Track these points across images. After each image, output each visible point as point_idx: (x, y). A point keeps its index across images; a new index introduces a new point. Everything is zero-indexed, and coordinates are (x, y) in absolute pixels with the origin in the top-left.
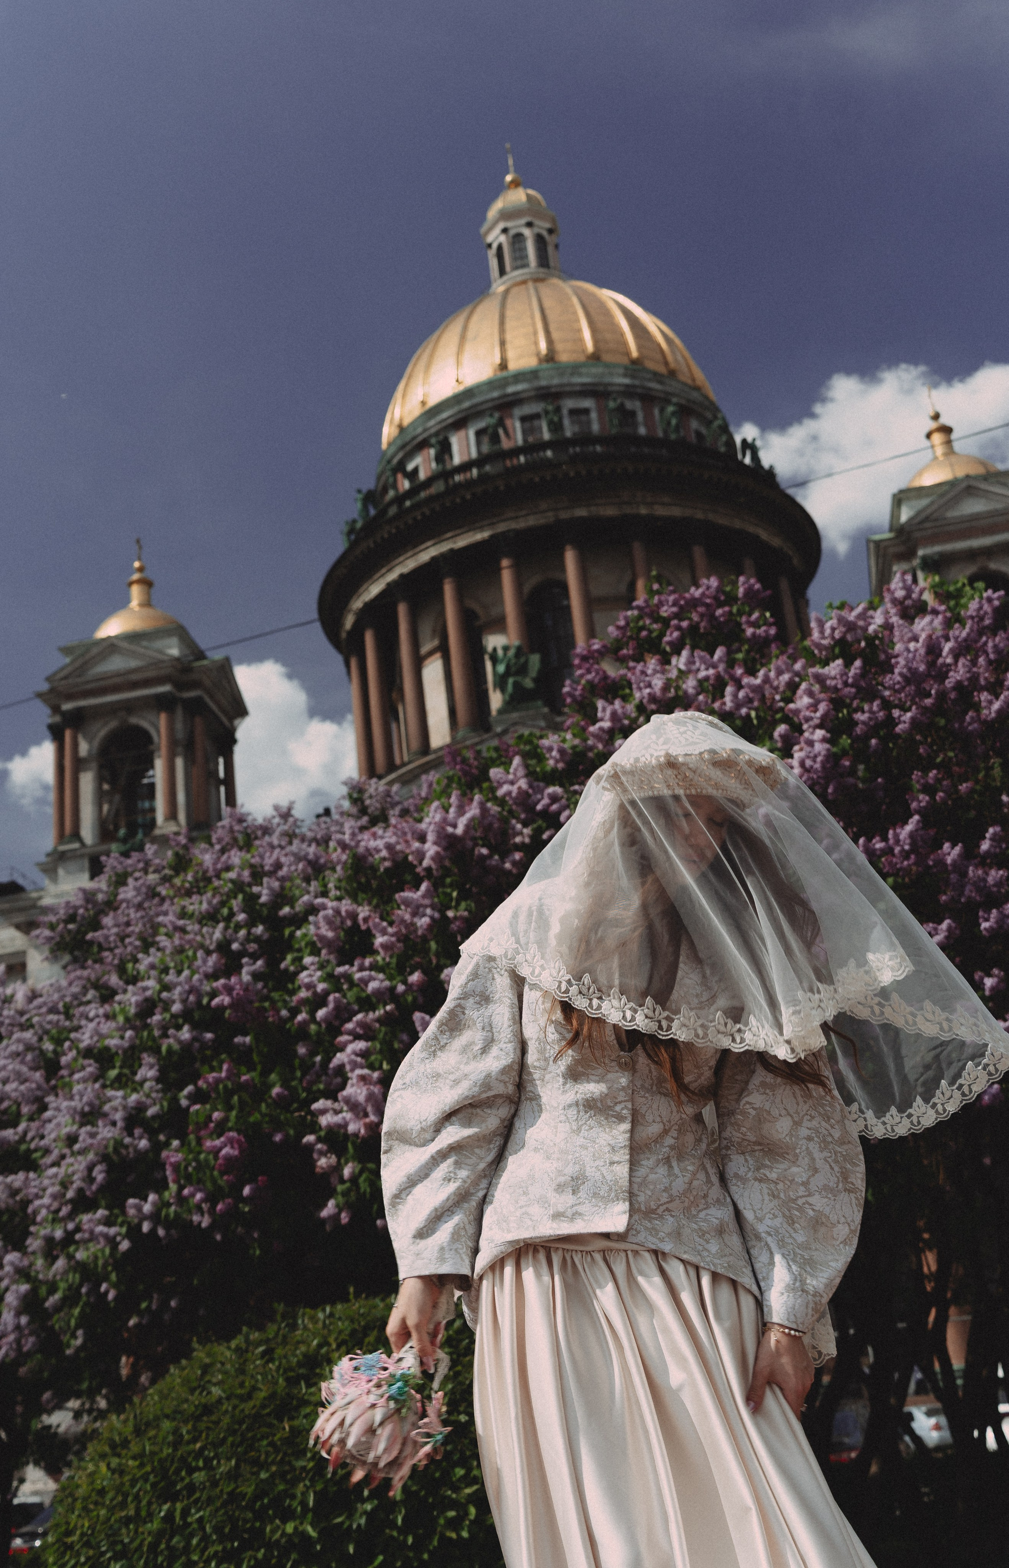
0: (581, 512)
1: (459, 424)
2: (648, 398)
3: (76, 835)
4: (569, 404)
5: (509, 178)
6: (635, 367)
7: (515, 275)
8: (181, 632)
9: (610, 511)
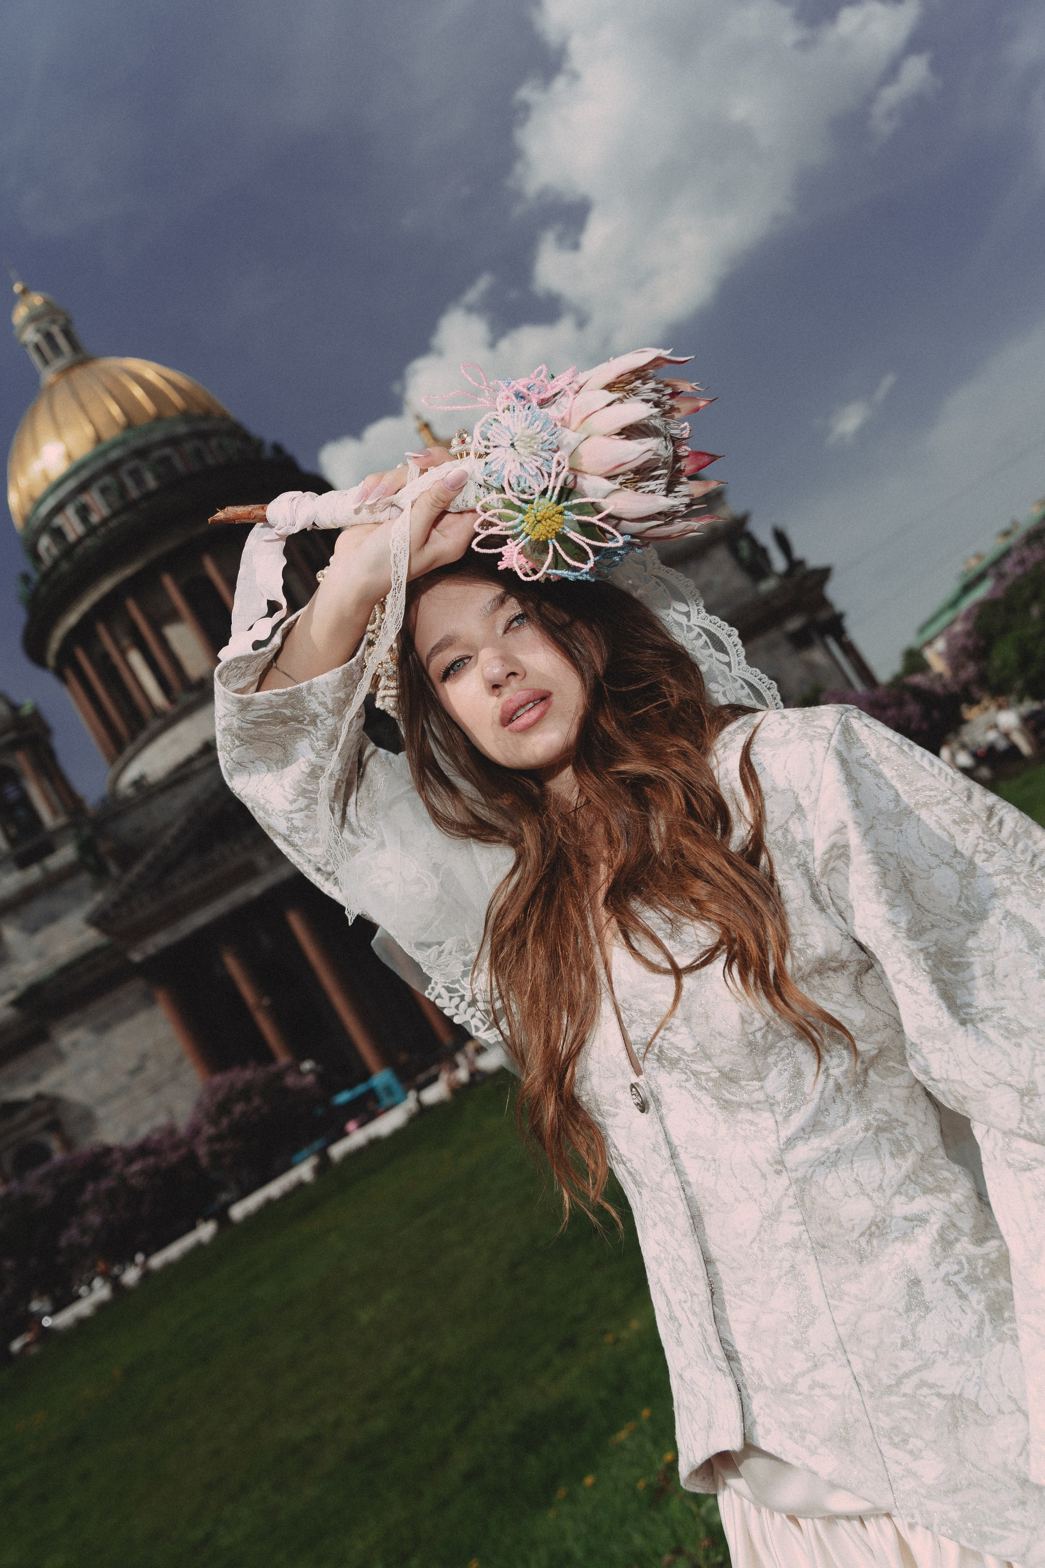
1: (83, 488)
2: (203, 436)
4: (157, 454)
5: (17, 288)
6: (186, 416)
7: (60, 363)
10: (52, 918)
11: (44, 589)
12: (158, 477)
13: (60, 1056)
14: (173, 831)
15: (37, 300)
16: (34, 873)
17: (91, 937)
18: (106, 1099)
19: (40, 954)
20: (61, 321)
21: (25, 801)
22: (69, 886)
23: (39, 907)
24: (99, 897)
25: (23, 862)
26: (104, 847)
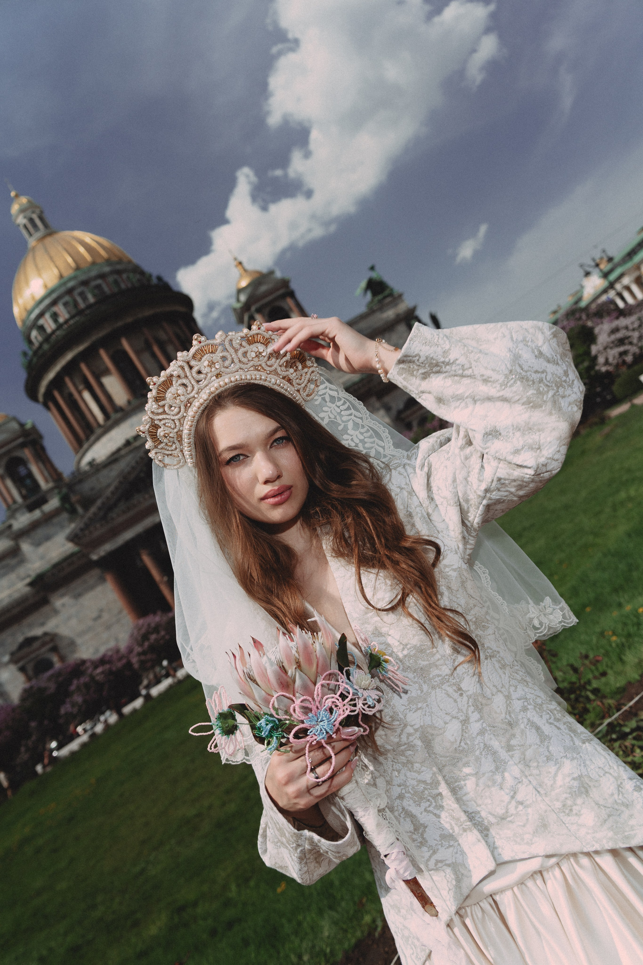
0: (120, 324)
1: (54, 303)
2: (118, 272)
3: (15, 502)
4: (94, 283)
5: (13, 194)
6: (108, 262)
7: (38, 235)
8: (15, 419)
9: (129, 320)
10: (48, 538)
11: (35, 360)
12: (94, 296)
13: (56, 612)
14: (112, 488)
15: (24, 200)
16: (37, 514)
17: (70, 547)
18: (82, 633)
19: (42, 558)
20: (38, 211)
21: (30, 475)
22: (55, 520)
23: (41, 532)
24: (73, 526)
25: (31, 508)
26: (74, 498)
